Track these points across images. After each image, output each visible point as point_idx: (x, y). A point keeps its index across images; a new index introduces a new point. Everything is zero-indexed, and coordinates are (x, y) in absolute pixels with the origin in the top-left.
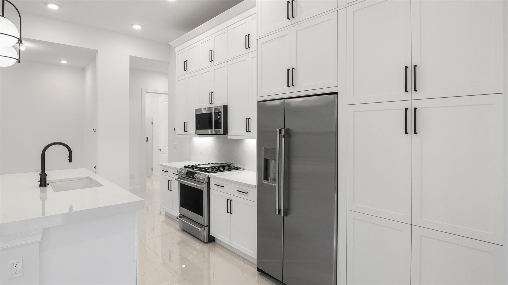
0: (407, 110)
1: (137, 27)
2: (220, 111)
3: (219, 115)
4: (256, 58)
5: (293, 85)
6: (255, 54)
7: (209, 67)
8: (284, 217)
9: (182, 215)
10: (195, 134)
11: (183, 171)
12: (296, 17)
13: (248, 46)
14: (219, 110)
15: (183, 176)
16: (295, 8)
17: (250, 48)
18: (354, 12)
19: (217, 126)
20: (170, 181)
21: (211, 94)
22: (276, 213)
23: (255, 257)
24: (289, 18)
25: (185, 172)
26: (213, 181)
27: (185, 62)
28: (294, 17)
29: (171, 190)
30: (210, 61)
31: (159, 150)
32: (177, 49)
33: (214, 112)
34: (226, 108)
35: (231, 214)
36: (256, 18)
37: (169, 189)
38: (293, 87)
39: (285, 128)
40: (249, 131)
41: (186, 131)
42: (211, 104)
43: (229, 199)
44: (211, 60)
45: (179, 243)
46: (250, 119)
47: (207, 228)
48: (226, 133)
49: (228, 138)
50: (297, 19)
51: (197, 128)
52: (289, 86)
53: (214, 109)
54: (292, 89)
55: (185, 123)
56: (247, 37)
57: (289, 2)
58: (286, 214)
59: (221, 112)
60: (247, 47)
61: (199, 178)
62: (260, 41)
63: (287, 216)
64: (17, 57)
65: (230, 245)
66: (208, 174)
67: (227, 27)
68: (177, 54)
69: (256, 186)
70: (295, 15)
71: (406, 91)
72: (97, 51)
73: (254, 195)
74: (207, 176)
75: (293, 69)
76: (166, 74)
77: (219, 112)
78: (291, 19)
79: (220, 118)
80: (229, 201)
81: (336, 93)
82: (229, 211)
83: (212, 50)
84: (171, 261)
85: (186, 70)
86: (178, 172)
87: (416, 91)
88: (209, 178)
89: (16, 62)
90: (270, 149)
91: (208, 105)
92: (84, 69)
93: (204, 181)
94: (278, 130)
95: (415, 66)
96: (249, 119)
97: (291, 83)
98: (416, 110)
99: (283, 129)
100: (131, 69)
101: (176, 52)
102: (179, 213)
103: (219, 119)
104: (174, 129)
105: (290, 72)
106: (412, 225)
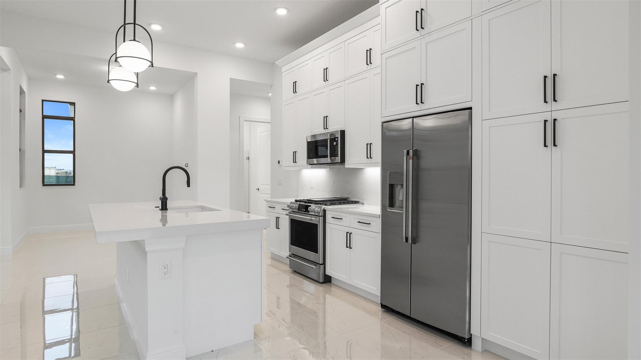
0: (546, 122)
1: (240, 45)
2: (337, 136)
3: (335, 141)
4: (380, 75)
5: (422, 102)
6: (379, 70)
7: (322, 88)
8: (412, 244)
9: (292, 254)
10: (307, 164)
11: (294, 205)
12: (425, 28)
13: (369, 61)
14: (335, 135)
15: (294, 210)
16: (424, 18)
17: (371, 63)
18: (490, 21)
19: (334, 154)
20: (278, 218)
21: (325, 118)
22: (403, 241)
23: (379, 294)
24: (418, 29)
25: (297, 206)
26: (329, 214)
27: (294, 83)
28: (423, 28)
29: (279, 228)
30: (324, 81)
31: (257, 189)
32: (284, 69)
33: (330, 138)
34: (343, 133)
35: (350, 248)
36: (380, 29)
37: (277, 227)
38: (422, 104)
39: (413, 149)
40: (370, 158)
41: (295, 161)
42: (325, 129)
43: (348, 232)
44: (326, 79)
45: (290, 286)
46: (372, 144)
47: (322, 267)
48: (343, 161)
49: (346, 167)
50: (426, 30)
51: (309, 157)
52: (418, 103)
53: (330, 134)
54: (421, 106)
55: (294, 153)
56: (368, 52)
57: (418, 12)
58: (414, 241)
59: (337, 138)
60: (368, 63)
61: (313, 211)
62: (385, 56)
63: (415, 244)
64: (136, 82)
65: (349, 283)
66: (323, 207)
67: (345, 41)
68: (284, 74)
69: (379, 215)
70: (424, 26)
71: (545, 102)
72: (196, 74)
73: (377, 225)
74: (322, 208)
75: (422, 84)
76: (268, 99)
77: (335, 138)
78: (420, 31)
79: (337, 144)
80: (349, 235)
81: (471, 108)
82: (348, 246)
83: (327, 68)
84: (279, 308)
85: (295, 92)
86: (288, 206)
87: (556, 101)
88: (325, 211)
89: (135, 86)
90: (397, 173)
91: (322, 131)
92: (172, 95)
93: (319, 214)
94: (405, 151)
95: (555, 75)
96: (370, 144)
97: (420, 99)
98: (556, 121)
99: (411, 150)
100: (231, 94)
101: (282, 72)
102: (289, 252)
103: (335, 145)
104: (279, 162)
105: (419, 88)
106: (551, 242)
